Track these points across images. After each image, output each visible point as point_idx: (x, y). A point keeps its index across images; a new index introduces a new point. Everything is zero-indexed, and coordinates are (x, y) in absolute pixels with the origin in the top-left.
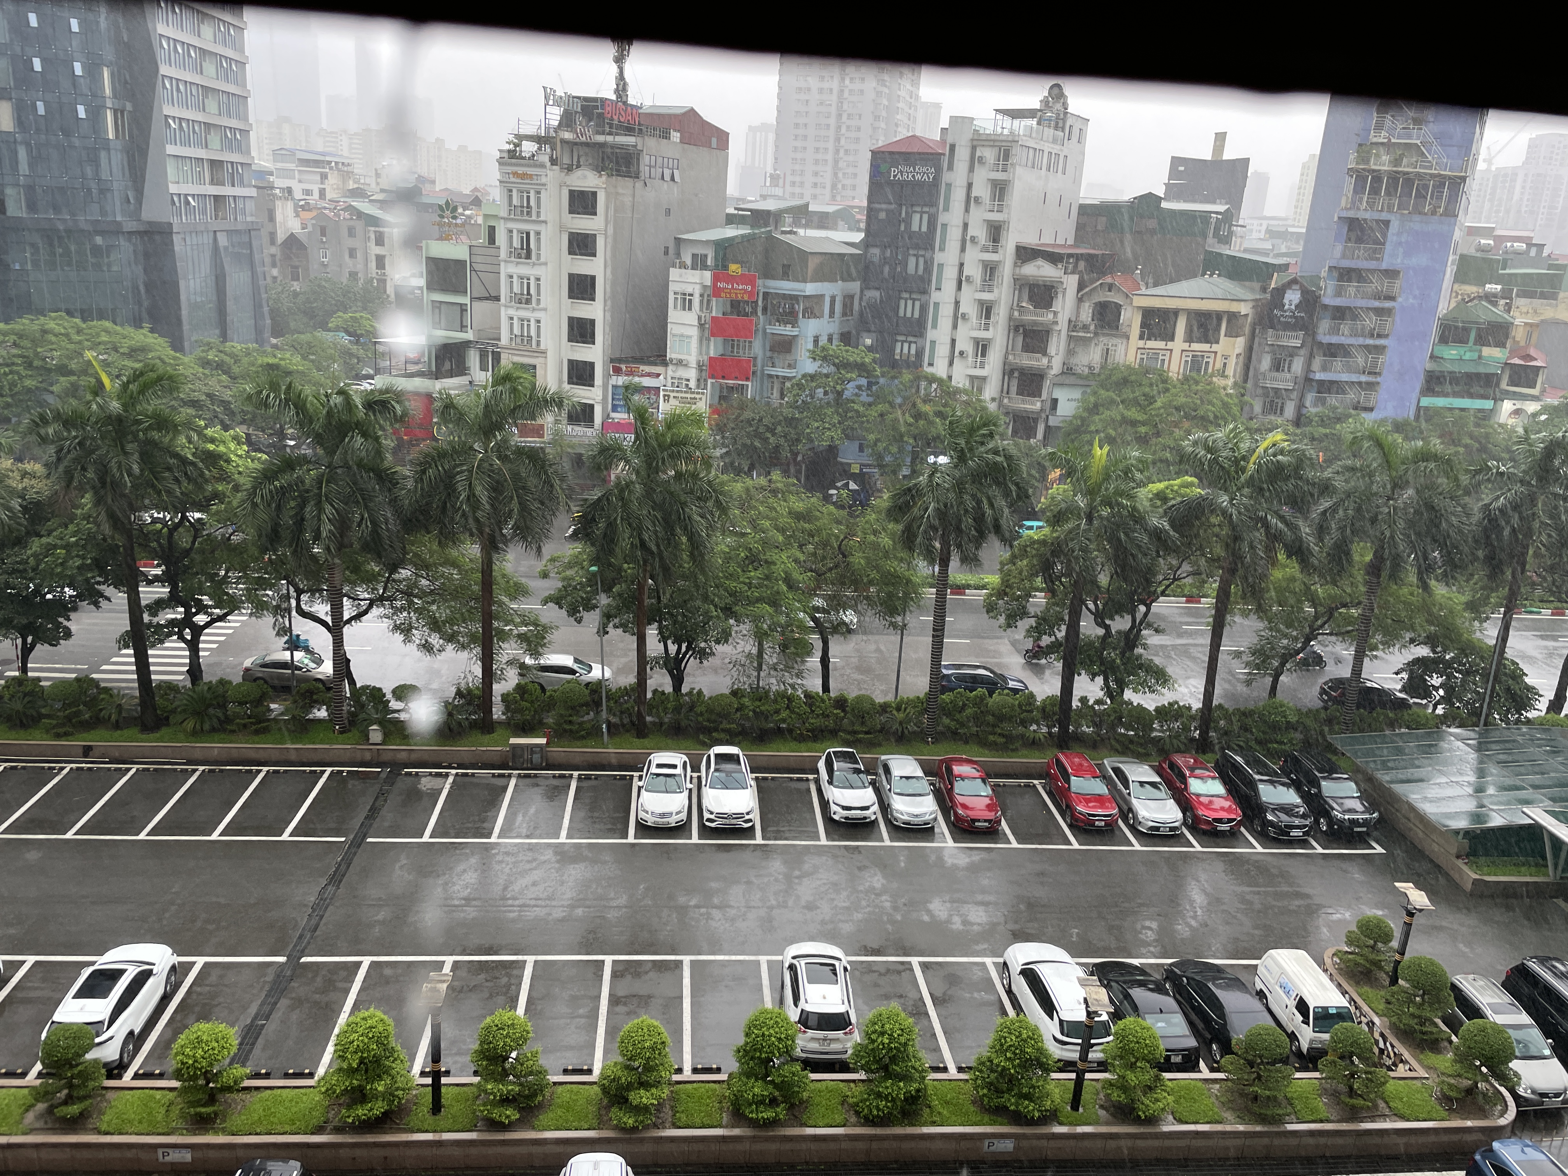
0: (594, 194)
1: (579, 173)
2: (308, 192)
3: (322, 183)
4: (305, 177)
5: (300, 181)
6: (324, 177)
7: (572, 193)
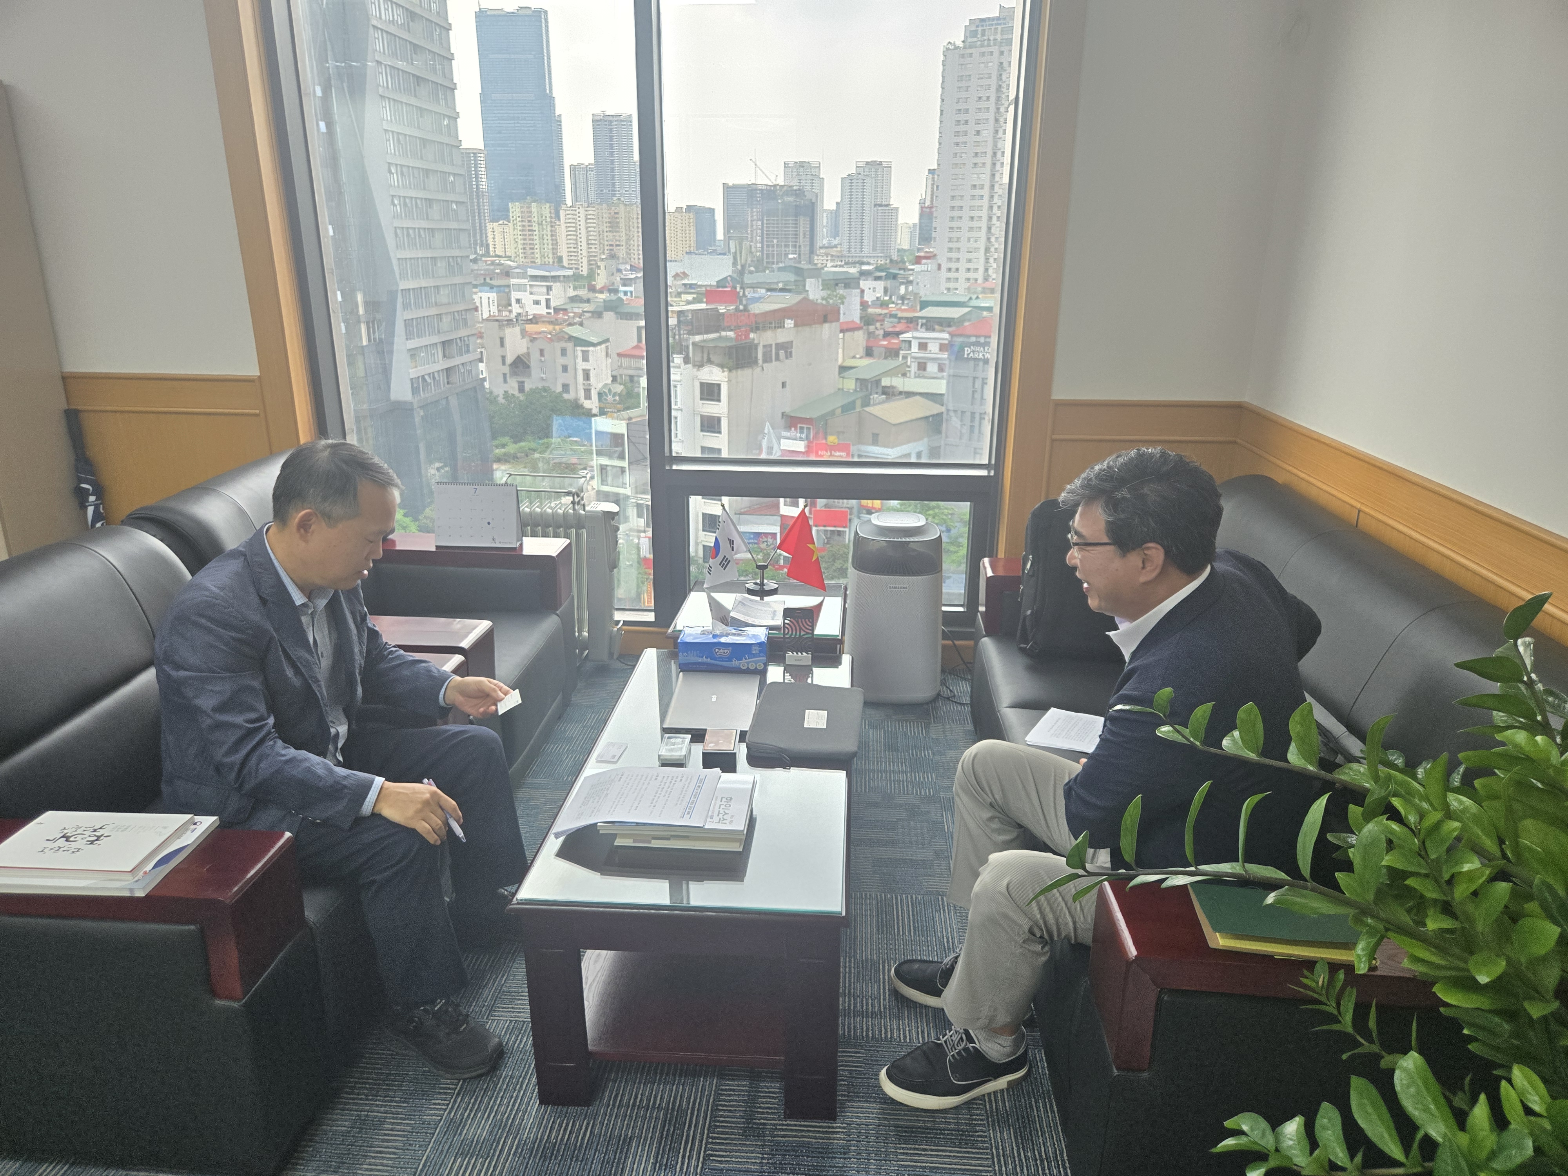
0: (719, 385)
1: (706, 369)
2: (537, 303)
3: (548, 294)
4: (535, 290)
5: (531, 293)
6: (549, 288)
7: (702, 384)
